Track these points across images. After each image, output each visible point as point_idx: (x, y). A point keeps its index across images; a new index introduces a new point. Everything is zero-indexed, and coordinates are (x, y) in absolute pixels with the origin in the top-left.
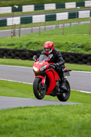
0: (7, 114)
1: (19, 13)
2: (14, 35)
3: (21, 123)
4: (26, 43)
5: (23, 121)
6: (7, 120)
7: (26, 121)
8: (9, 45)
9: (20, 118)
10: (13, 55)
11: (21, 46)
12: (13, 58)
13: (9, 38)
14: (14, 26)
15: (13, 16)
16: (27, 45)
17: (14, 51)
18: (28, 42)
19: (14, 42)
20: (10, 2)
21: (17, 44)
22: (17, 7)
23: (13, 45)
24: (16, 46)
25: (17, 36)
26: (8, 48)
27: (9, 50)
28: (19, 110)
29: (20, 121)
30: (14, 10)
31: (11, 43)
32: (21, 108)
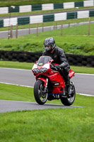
0: (6, 118)
1: (16, 13)
2: (11, 37)
3: (21, 127)
4: (23, 44)
5: (22, 125)
6: (6, 124)
7: (25, 125)
8: (6, 47)
9: (19, 122)
10: (10, 57)
11: (19, 48)
12: (10, 60)
13: (6, 39)
14: (11, 27)
15: (10, 17)
16: (25, 47)
17: (12, 53)
18: (25, 44)
19: (11, 44)
20: (6, 2)
21: (14, 45)
22: (14, 7)
23: (10, 47)
24: (13, 48)
25: (14, 38)
26: (5, 49)
27: (6, 52)
28: (17, 114)
29: (19, 125)
30: (11, 11)
31: (8, 44)
32: (19, 112)
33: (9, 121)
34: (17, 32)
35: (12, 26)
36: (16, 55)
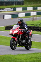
0: (30, 56)
1: (36, 10)
2: (34, 20)
4: (39, 24)
5: (37, 59)
6: (30, 59)
8: (31, 25)
9: (36, 58)
10: (33, 29)
11: (37, 25)
13: (31, 21)
16: (39, 25)
17: (34, 27)
18: (40, 23)
19: (34, 23)
21: (35, 24)
22: (35, 7)
23: (33, 24)
24: (34, 25)
25: (35, 21)
26: (31, 26)
27: (31, 27)
28: (35, 54)
29: (36, 59)
30: (34, 9)
32: (36, 53)
33: (32, 57)
34: (36, 18)
35: (34, 16)
36: (35, 28)
